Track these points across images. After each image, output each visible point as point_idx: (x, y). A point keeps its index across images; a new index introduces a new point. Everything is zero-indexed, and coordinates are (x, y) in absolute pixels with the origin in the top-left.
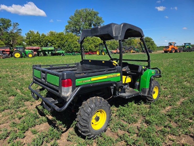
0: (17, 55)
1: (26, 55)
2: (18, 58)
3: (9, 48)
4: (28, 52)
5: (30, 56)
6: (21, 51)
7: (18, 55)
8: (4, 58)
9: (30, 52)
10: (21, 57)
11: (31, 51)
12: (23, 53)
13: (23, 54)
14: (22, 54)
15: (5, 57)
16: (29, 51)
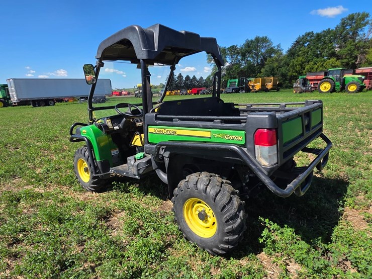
0: (325, 87)
1: (343, 88)
2: (324, 92)
3: (323, 73)
4: (351, 81)
5: (353, 88)
6: (335, 79)
7: (327, 87)
8: (300, 93)
9: (355, 81)
10: (333, 90)
11: (359, 78)
12: (338, 83)
13: (338, 86)
14: (335, 86)
15: (305, 91)
16: (354, 78)
